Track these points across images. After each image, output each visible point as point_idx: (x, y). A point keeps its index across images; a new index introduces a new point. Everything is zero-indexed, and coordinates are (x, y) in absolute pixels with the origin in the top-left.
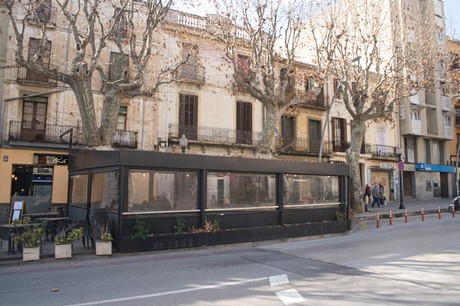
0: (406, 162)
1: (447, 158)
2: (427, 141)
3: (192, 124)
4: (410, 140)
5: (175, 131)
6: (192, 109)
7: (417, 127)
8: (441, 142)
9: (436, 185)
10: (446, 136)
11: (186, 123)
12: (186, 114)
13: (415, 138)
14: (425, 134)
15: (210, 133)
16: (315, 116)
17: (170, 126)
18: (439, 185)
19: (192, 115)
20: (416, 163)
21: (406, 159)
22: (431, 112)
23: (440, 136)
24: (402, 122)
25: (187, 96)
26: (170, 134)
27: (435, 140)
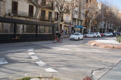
0: (73, 25)
1: (82, 25)
2: (78, 20)
3: (16, 10)
4: (74, 19)
5: (11, 11)
6: (16, 6)
7: (76, 16)
8: (82, 21)
9: (79, 31)
10: (83, 19)
11: (14, 10)
12: (14, 7)
13: (75, 19)
14: (78, 18)
15: (21, 13)
16: (51, 11)
17: (9, 10)
18: (80, 31)
19: (16, 7)
20: (75, 25)
21: (73, 24)
22: (80, 13)
23: (81, 19)
24: (73, 15)
25: (14, 2)
26: (9, 12)
27: (80, 20)
